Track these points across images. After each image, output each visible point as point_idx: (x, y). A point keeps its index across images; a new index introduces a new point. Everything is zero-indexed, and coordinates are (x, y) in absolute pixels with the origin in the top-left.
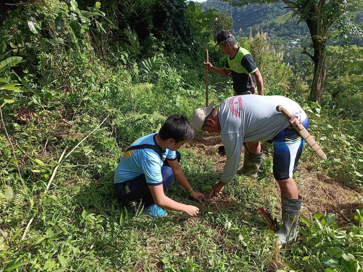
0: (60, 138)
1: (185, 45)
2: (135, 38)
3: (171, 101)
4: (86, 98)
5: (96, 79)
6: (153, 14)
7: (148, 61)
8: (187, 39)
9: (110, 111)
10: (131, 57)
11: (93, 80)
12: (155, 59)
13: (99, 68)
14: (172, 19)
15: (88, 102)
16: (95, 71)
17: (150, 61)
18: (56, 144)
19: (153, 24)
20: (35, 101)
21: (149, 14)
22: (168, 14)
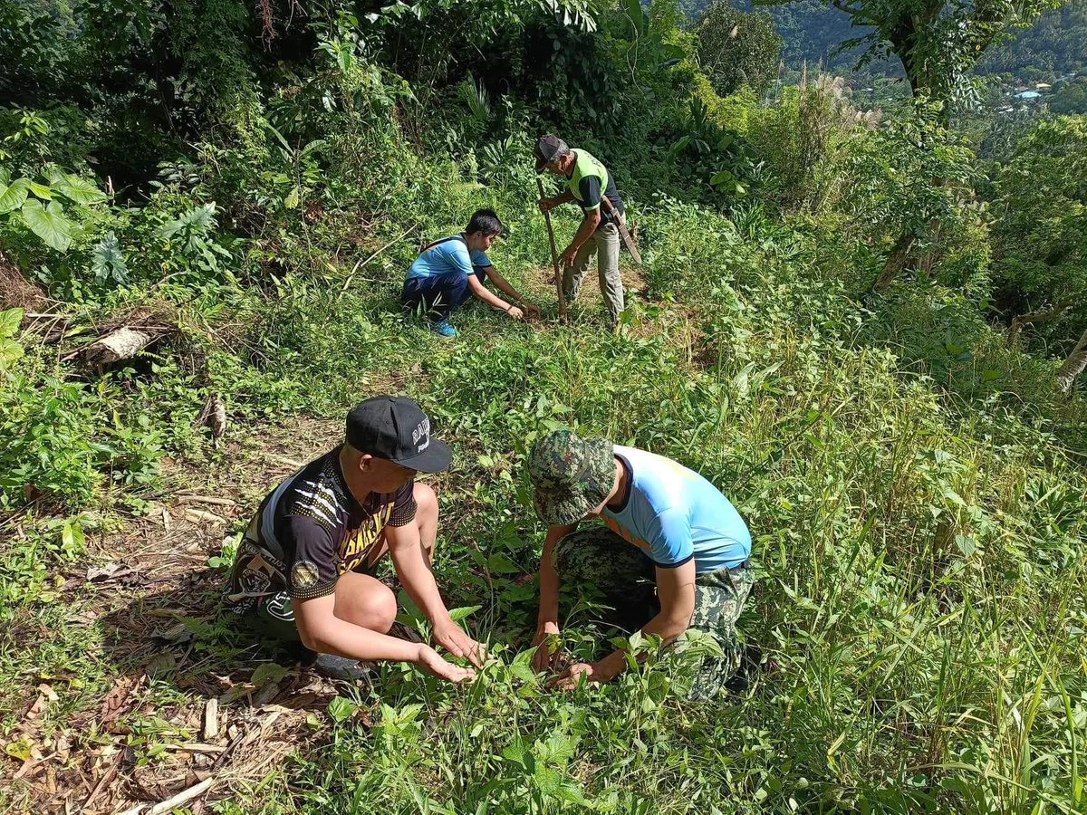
0: (354, 246)
1: (593, 113)
2: (482, 99)
3: (522, 217)
4: (388, 197)
5: (403, 173)
6: (525, 45)
7: (496, 147)
8: (599, 100)
9: (419, 218)
10: (469, 136)
11: (399, 172)
12: (509, 142)
13: (408, 156)
14: (565, 56)
15: (391, 202)
16: (401, 159)
17: (500, 147)
18: (348, 254)
19: (524, 66)
20: (328, 195)
21: (517, 43)
22: (557, 46)
